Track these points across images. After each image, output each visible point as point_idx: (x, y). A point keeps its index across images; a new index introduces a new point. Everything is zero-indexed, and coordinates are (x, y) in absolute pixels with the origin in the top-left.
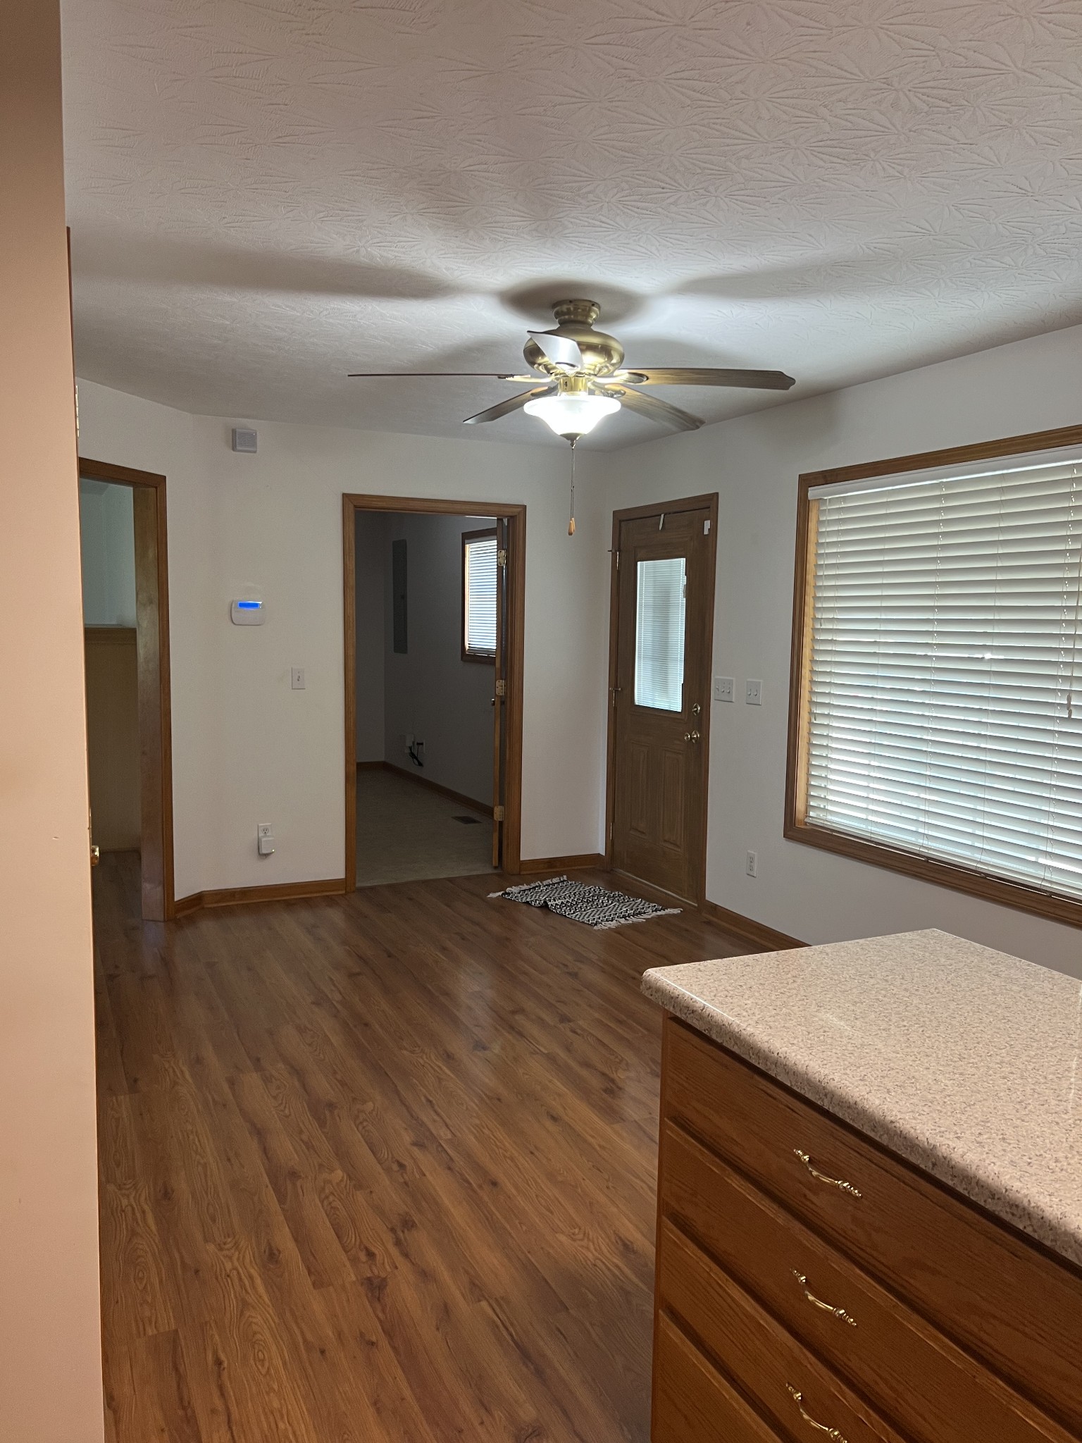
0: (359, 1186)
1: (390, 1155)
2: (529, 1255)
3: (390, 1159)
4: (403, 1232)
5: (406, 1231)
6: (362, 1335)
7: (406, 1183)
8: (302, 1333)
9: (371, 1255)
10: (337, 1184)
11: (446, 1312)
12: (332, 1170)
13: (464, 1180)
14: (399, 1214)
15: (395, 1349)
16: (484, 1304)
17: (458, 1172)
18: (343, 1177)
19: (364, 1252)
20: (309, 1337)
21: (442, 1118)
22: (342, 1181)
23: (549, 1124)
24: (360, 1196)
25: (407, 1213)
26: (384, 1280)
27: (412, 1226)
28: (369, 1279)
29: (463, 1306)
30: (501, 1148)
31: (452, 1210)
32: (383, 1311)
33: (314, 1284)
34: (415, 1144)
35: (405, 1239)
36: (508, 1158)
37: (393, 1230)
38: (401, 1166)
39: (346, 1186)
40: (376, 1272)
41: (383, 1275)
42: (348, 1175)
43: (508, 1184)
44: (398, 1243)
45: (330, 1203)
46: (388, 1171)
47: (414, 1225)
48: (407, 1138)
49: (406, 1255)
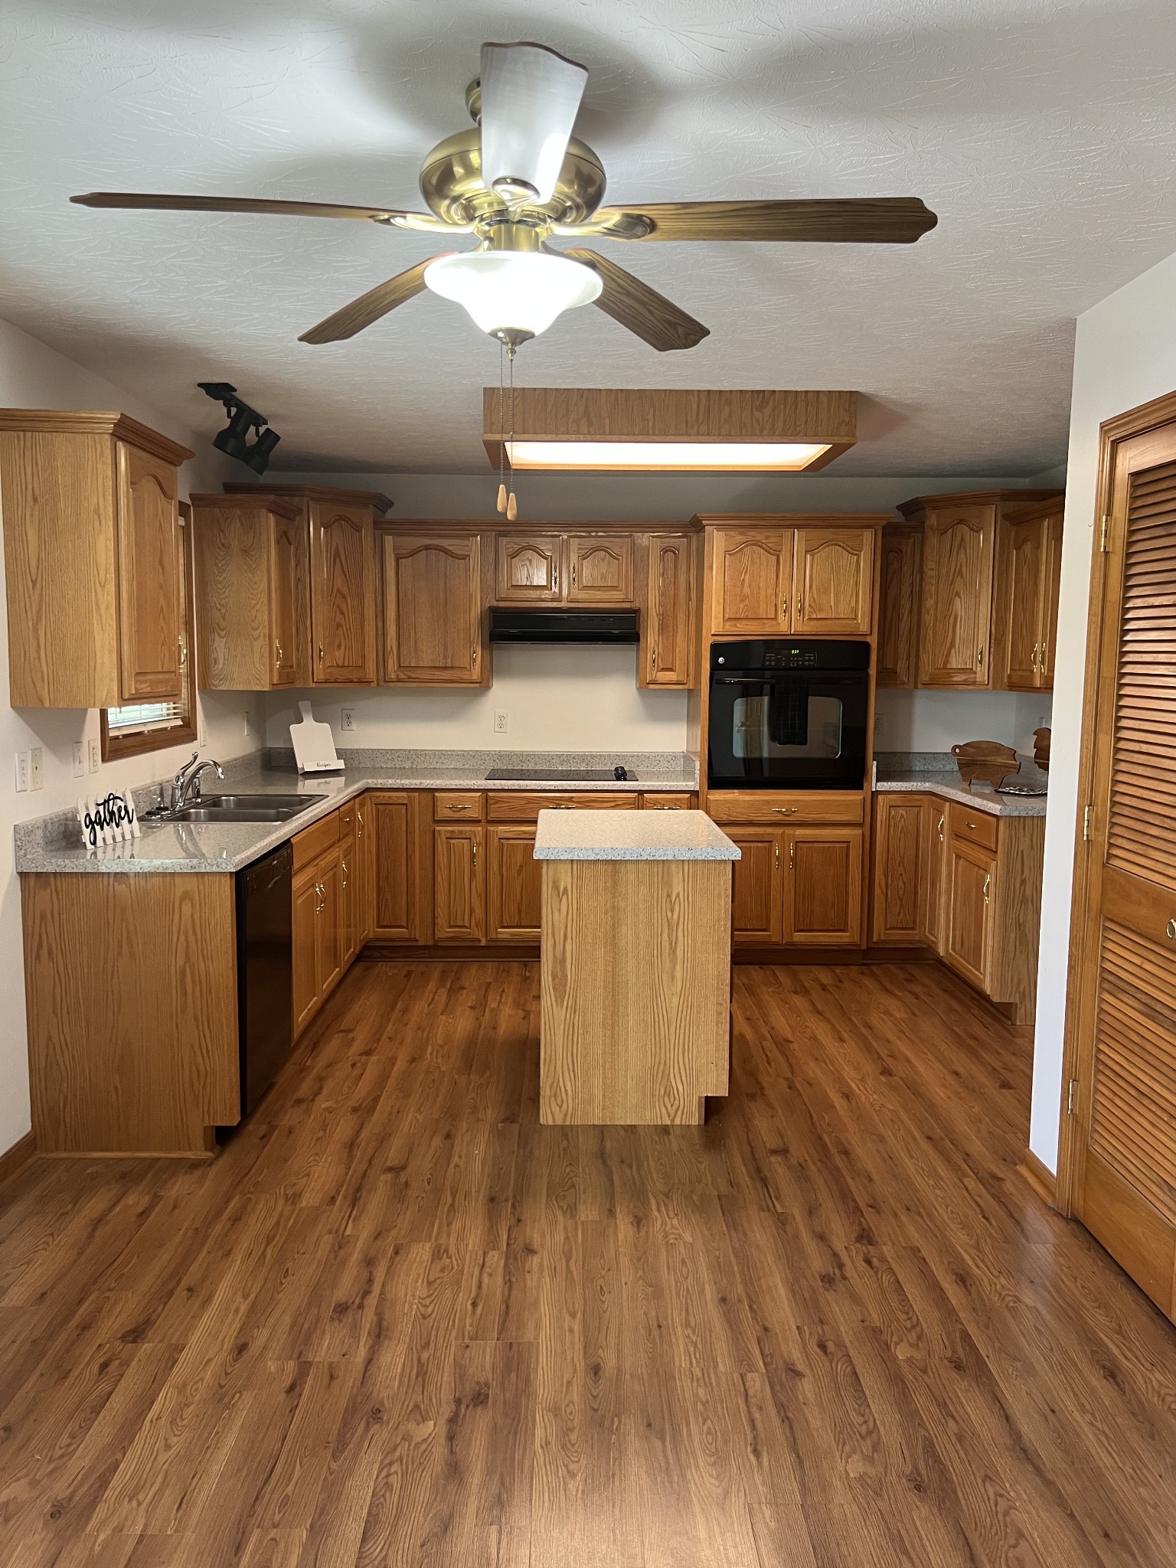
0: (877, 1331)
1: (834, 1365)
2: (726, 1232)
3: (836, 1360)
4: (834, 1274)
5: (831, 1273)
6: (878, 1212)
7: (821, 1322)
8: (924, 1221)
9: (868, 1262)
10: (902, 1341)
11: (811, 1212)
12: (910, 1361)
13: (755, 1312)
14: (835, 1291)
15: (854, 1200)
16: (779, 1209)
17: (758, 1322)
18: (895, 1348)
19: (874, 1265)
20: (919, 1219)
21: (749, 1412)
22: (897, 1344)
23: (610, 1363)
24: (876, 1320)
25: (827, 1290)
26: (856, 1242)
27: (824, 1277)
28: (871, 1244)
29: (798, 1214)
30: (692, 1342)
31: (780, 1284)
32: (861, 1222)
33: (920, 1251)
34: (799, 1374)
35: (833, 1268)
36: (690, 1327)
37: (844, 1278)
38: (822, 1346)
39: (892, 1336)
40: (864, 1248)
41: (858, 1245)
42: (889, 1349)
43: (709, 1297)
44: (841, 1266)
45: (909, 1319)
46: (840, 1345)
47: (823, 1278)
48: (807, 1387)
49: (835, 1254)
